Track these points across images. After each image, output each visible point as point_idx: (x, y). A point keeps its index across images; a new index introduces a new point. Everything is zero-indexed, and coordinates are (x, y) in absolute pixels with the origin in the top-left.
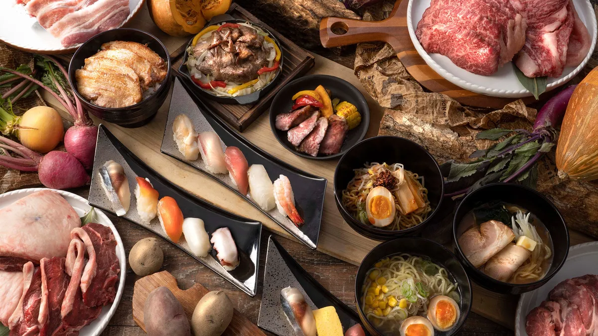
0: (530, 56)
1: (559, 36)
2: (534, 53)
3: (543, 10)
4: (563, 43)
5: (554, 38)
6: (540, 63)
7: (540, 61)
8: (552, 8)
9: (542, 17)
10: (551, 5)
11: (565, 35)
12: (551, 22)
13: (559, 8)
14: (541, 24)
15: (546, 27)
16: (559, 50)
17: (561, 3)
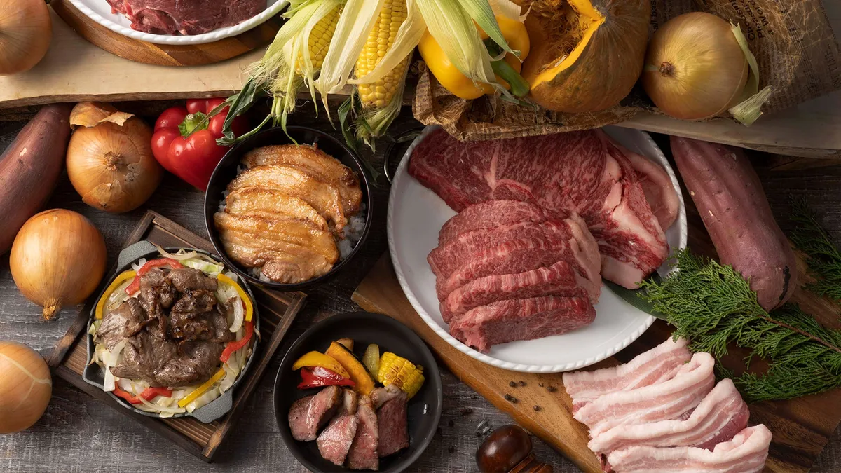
0: (617, 258)
1: (633, 205)
2: (617, 250)
3: (585, 181)
4: (646, 215)
5: (630, 215)
6: (638, 262)
7: (634, 259)
8: (595, 170)
9: (591, 191)
10: (589, 165)
11: (638, 198)
12: (607, 192)
13: (603, 163)
14: (596, 201)
15: (606, 202)
16: (649, 228)
17: (599, 154)
